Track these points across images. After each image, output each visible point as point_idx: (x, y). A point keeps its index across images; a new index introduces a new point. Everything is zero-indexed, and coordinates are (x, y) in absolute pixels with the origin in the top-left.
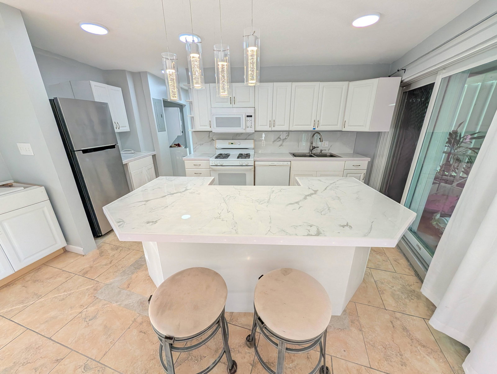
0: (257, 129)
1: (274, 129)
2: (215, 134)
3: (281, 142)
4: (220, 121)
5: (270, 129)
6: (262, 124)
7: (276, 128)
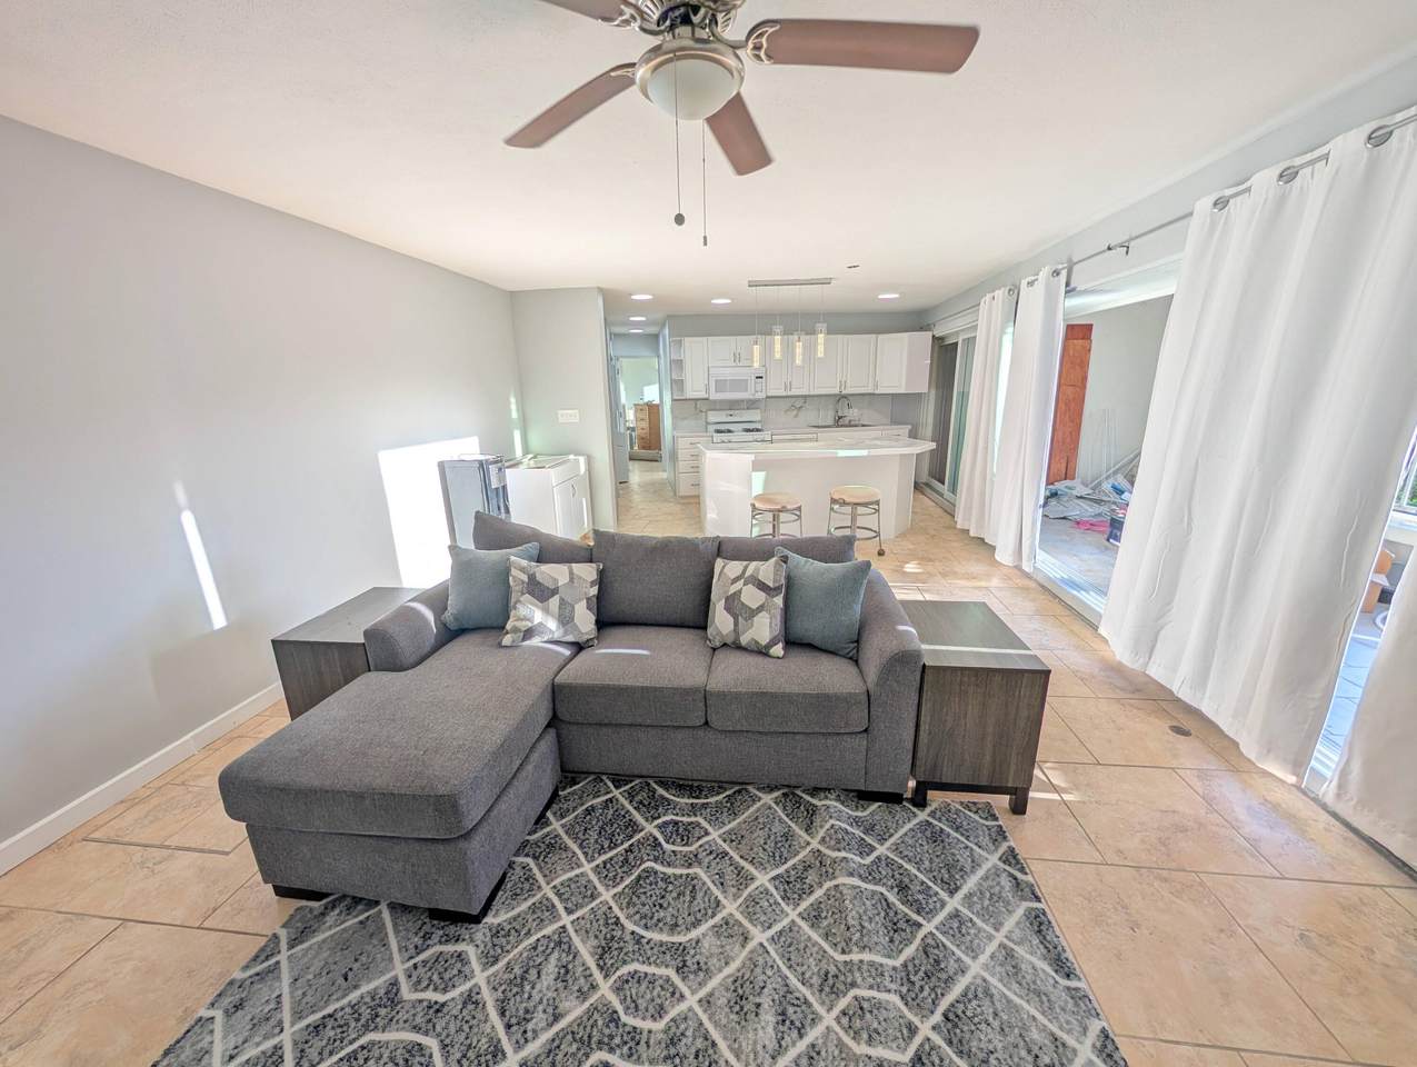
0: (769, 394)
1: (789, 393)
2: (715, 402)
3: (795, 412)
4: (721, 385)
5: (784, 394)
6: (775, 389)
7: (795, 392)
